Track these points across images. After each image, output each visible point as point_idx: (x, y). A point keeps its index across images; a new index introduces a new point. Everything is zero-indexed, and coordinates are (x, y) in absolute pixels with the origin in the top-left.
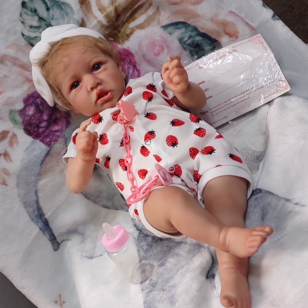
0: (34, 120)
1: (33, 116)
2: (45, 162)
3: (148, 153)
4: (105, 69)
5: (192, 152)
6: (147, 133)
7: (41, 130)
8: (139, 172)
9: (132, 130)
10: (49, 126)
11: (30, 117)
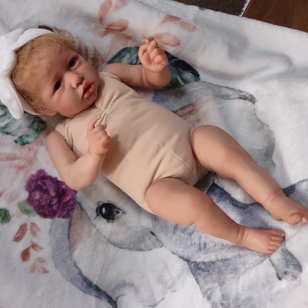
1: (40, 199)
10: (61, 200)
11: (39, 200)
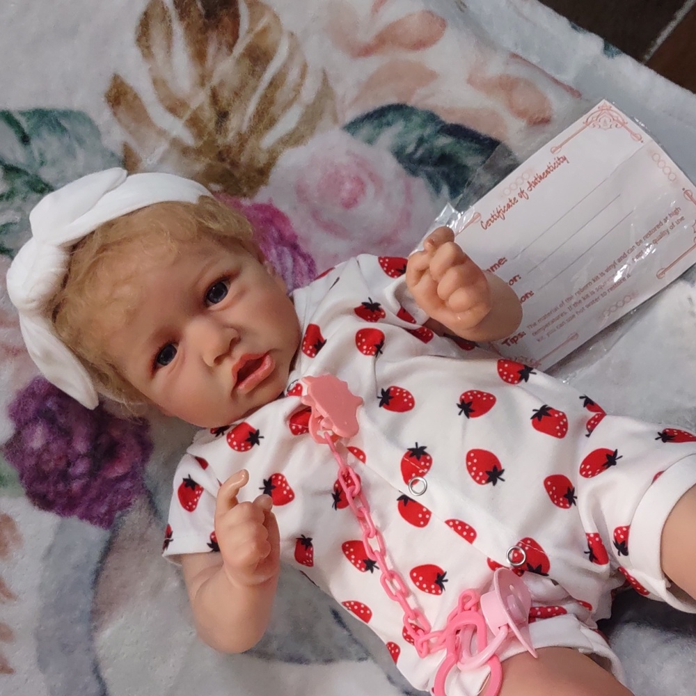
0: (49, 461)
1: (44, 450)
2: (105, 573)
3: (427, 516)
4: (242, 293)
5: (554, 488)
6: (406, 455)
7: (76, 486)
8: (415, 575)
9: (361, 457)
10: (99, 469)
11: (39, 455)
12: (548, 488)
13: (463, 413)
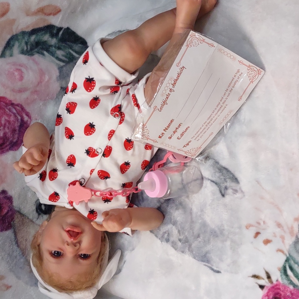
12: (94, 107)
13: (73, 138)
